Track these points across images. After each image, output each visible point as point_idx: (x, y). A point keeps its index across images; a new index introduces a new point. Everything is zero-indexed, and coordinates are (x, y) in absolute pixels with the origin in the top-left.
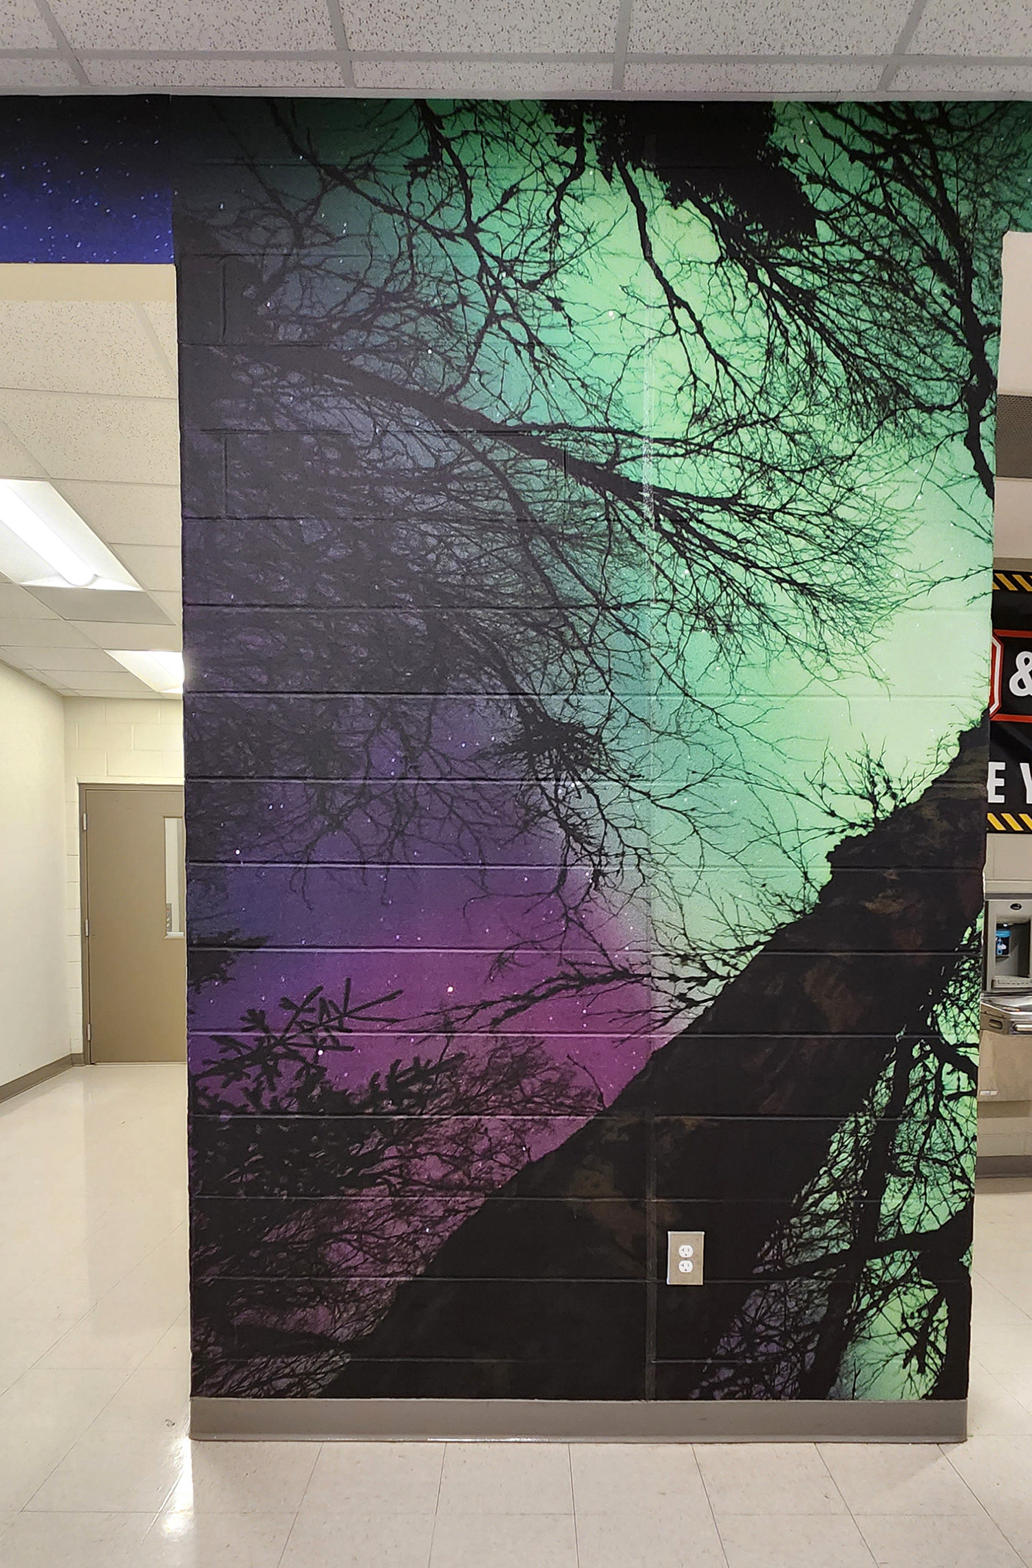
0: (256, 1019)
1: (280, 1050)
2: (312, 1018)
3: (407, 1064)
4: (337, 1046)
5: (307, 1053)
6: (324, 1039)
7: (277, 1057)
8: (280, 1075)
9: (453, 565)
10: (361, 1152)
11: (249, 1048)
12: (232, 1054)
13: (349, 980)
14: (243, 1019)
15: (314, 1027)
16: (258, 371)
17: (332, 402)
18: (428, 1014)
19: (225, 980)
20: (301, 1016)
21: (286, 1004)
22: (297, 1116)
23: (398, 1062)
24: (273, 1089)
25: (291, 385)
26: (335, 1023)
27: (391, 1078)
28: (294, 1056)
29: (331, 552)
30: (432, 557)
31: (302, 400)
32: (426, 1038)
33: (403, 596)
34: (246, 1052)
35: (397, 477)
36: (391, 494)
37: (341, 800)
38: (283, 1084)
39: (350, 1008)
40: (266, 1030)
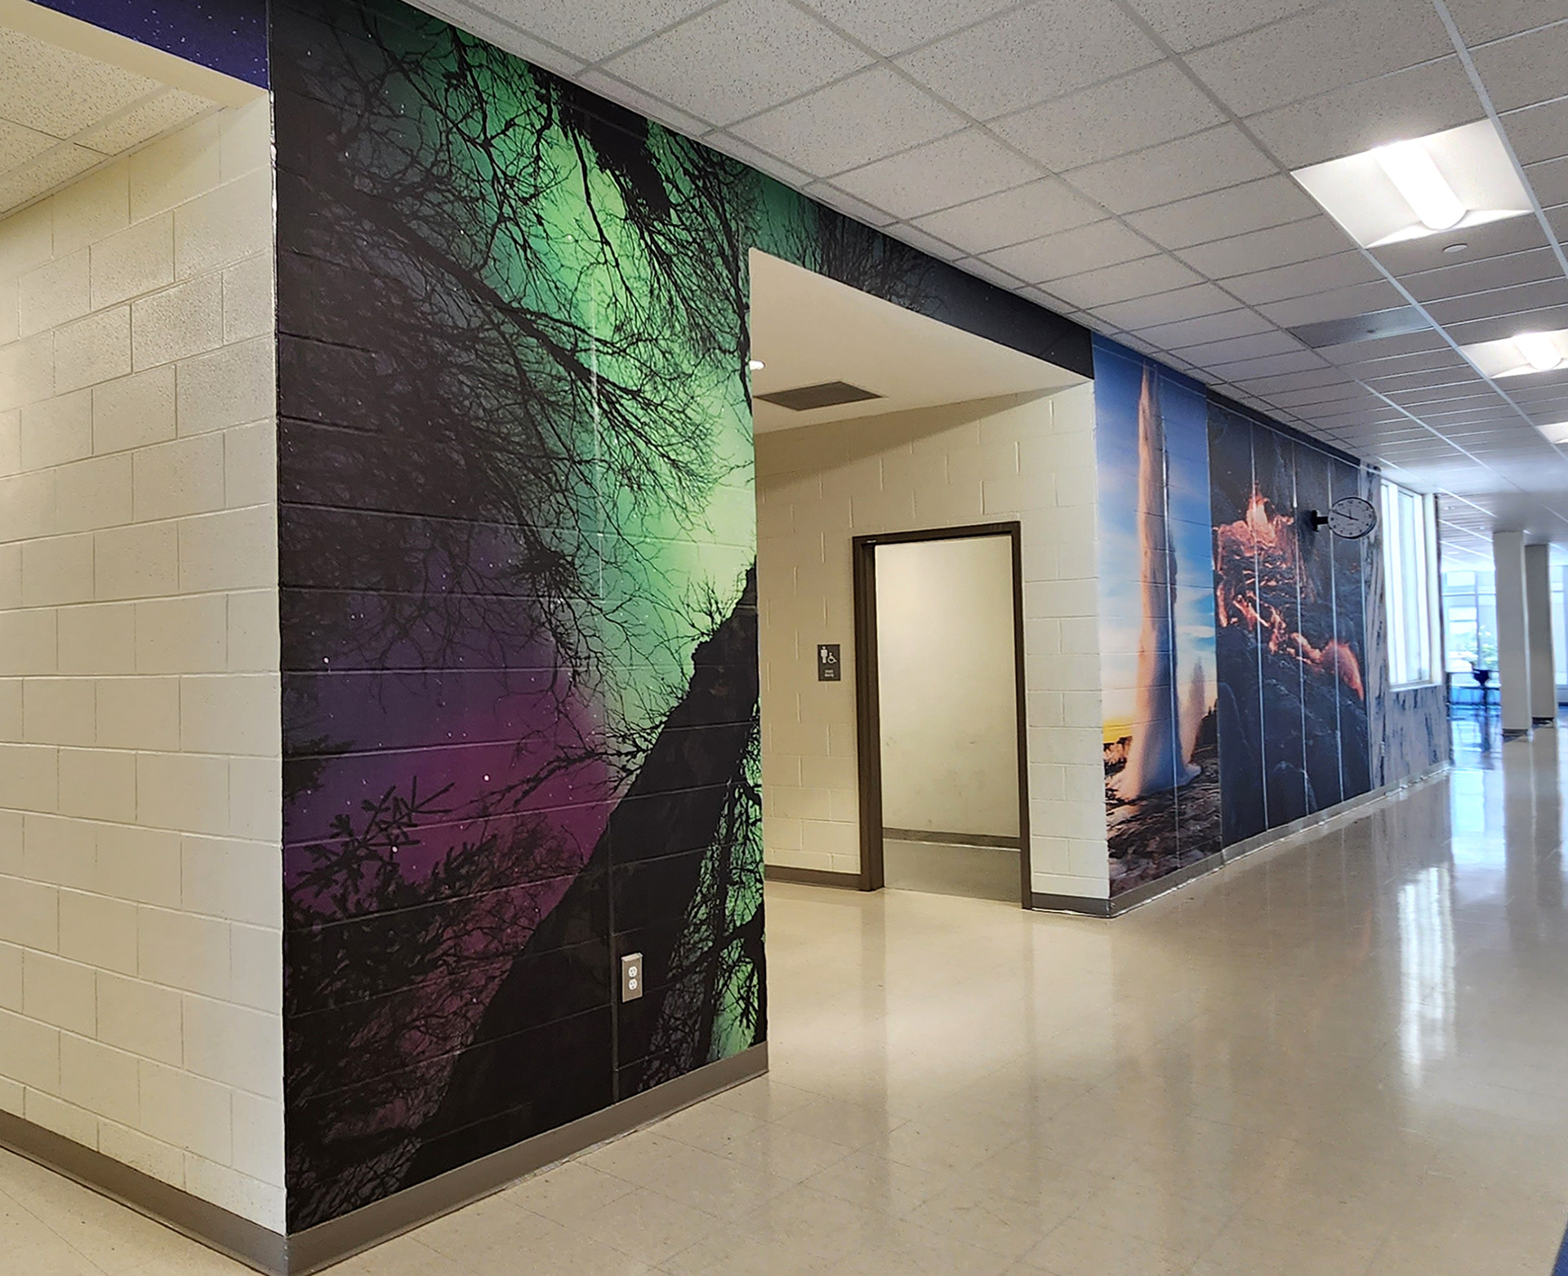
0: (343, 824)
1: (362, 852)
2: (387, 816)
3: (458, 849)
4: (409, 841)
5: (383, 851)
6: (397, 837)
7: (360, 859)
8: (362, 876)
9: (481, 413)
10: (428, 938)
11: (337, 854)
12: (323, 862)
13: (415, 778)
14: (332, 825)
15: (389, 825)
16: (339, 211)
17: (394, 255)
18: (472, 802)
19: (316, 788)
20: (380, 816)
21: (367, 805)
22: (376, 915)
23: (452, 849)
24: (357, 891)
25: (365, 232)
26: (405, 820)
27: (447, 864)
28: (373, 856)
29: (398, 386)
30: (467, 403)
31: (372, 246)
32: (472, 823)
33: (447, 433)
34: (334, 858)
35: (440, 331)
36: (438, 345)
37: (408, 610)
38: (365, 885)
39: (417, 803)
40: (350, 835)
